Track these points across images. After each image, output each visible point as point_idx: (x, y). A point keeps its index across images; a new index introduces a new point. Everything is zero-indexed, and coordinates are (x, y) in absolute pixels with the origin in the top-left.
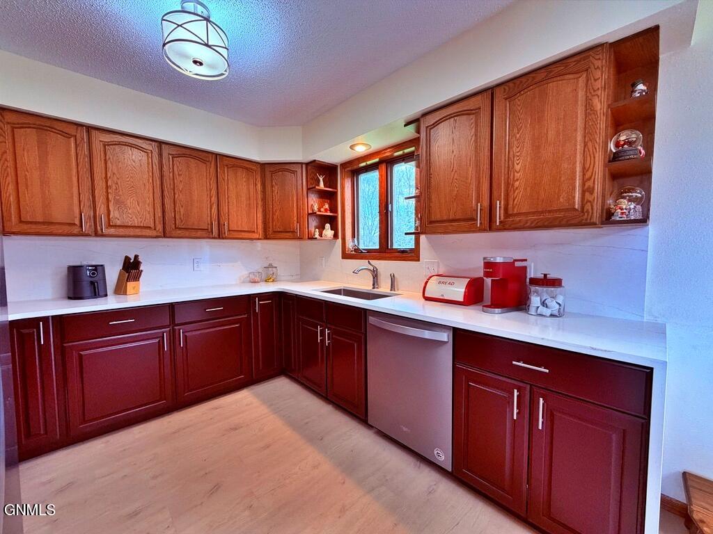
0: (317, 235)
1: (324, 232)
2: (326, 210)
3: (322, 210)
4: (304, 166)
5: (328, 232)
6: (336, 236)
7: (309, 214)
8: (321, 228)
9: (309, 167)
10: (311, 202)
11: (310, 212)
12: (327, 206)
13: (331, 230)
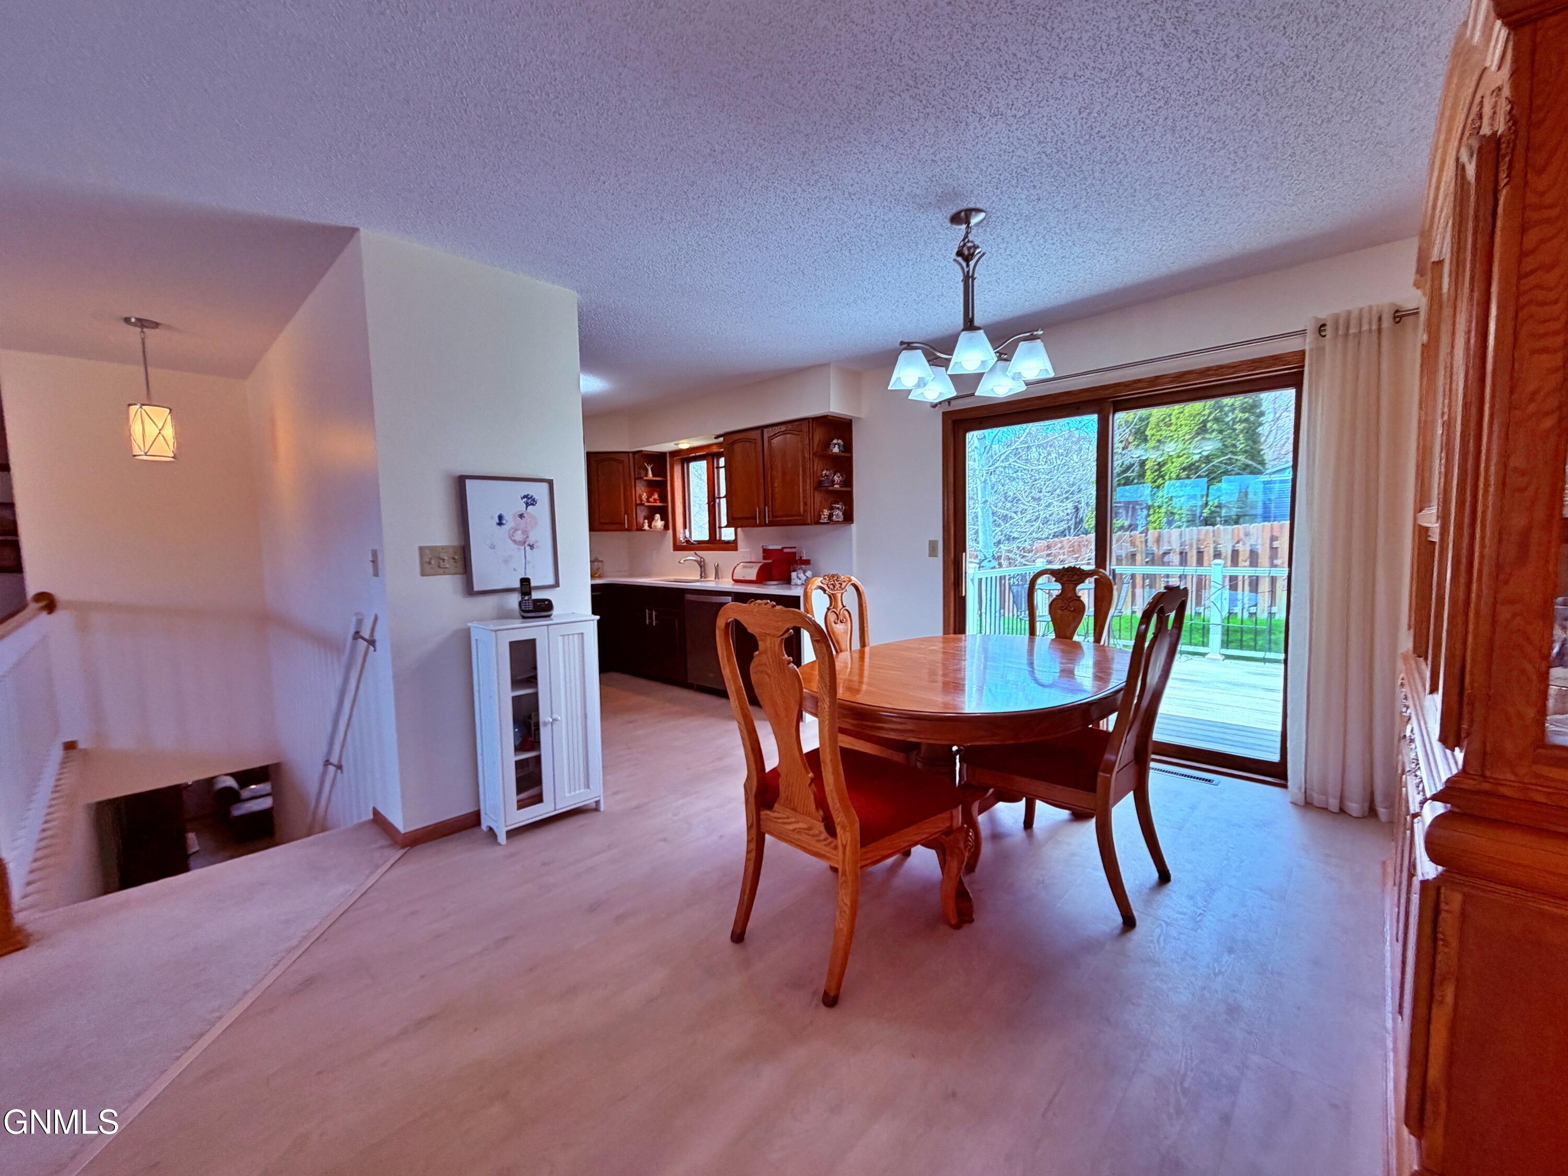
0: (646, 527)
1: (653, 524)
2: (655, 500)
3: (651, 500)
4: (631, 455)
5: (659, 523)
6: (666, 527)
7: (637, 505)
8: (651, 519)
9: (637, 456)
10: (639, 491)
11: (638, 502)
12: (656, 496)
13: (661, 520)
